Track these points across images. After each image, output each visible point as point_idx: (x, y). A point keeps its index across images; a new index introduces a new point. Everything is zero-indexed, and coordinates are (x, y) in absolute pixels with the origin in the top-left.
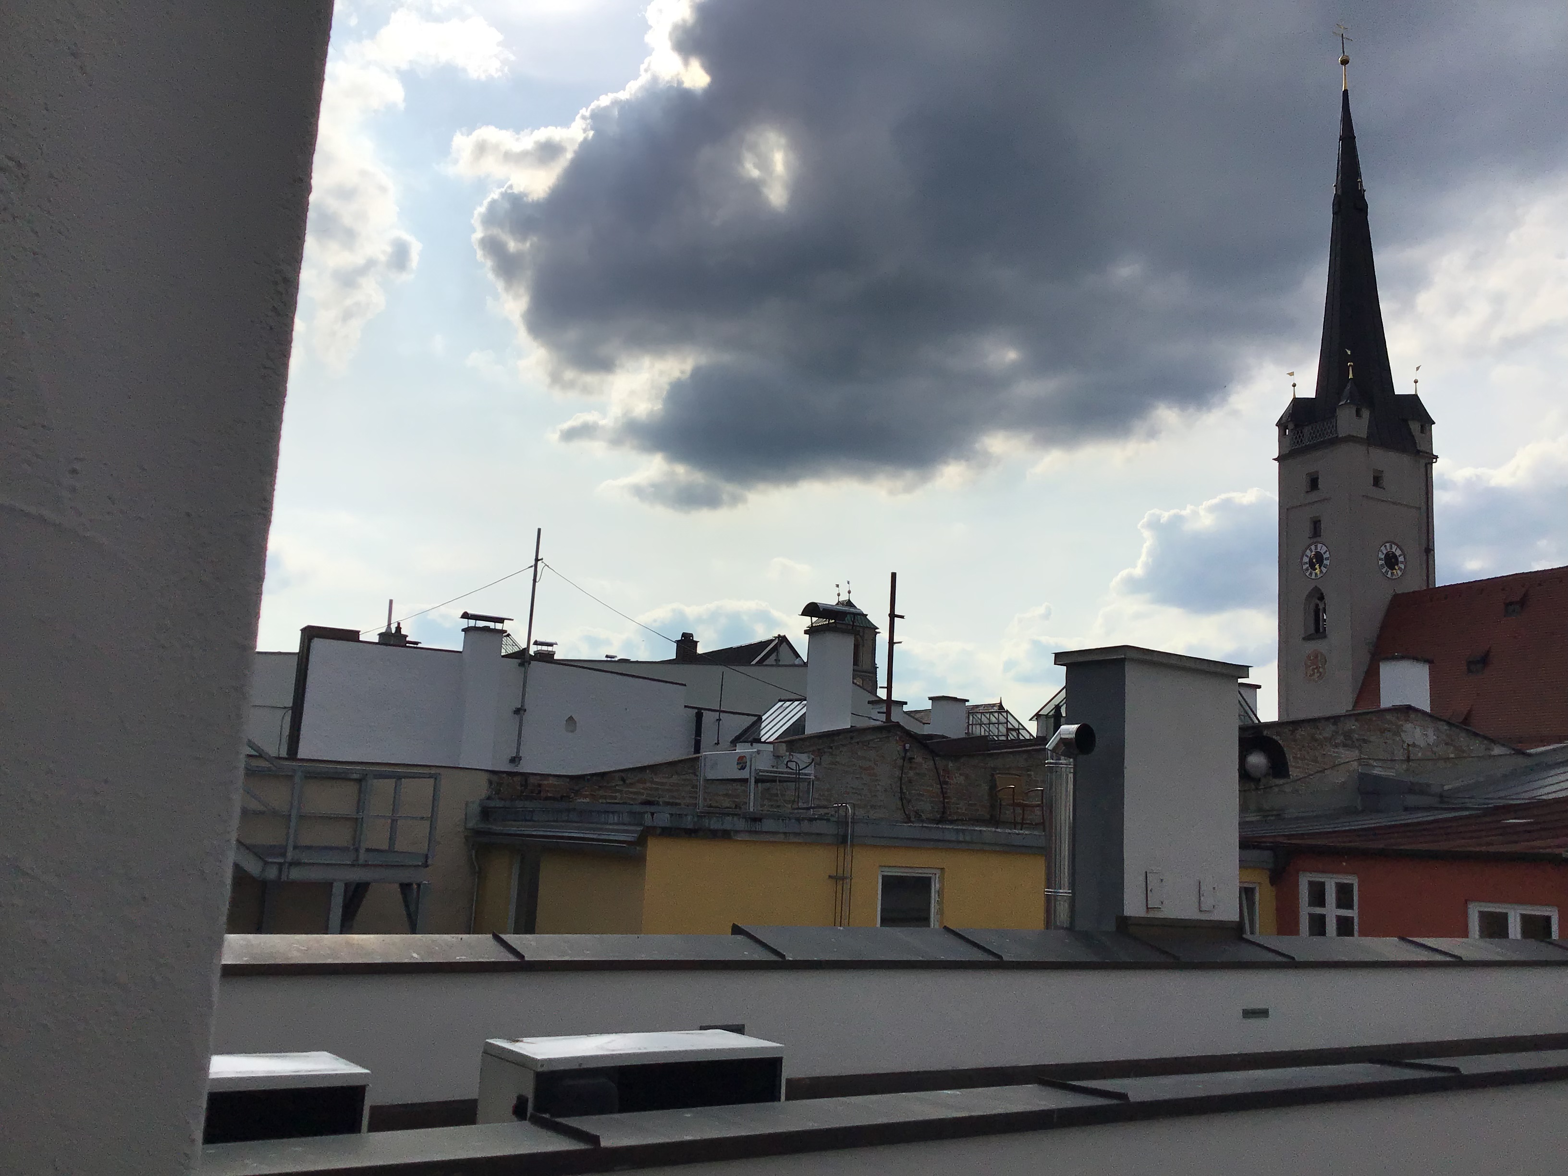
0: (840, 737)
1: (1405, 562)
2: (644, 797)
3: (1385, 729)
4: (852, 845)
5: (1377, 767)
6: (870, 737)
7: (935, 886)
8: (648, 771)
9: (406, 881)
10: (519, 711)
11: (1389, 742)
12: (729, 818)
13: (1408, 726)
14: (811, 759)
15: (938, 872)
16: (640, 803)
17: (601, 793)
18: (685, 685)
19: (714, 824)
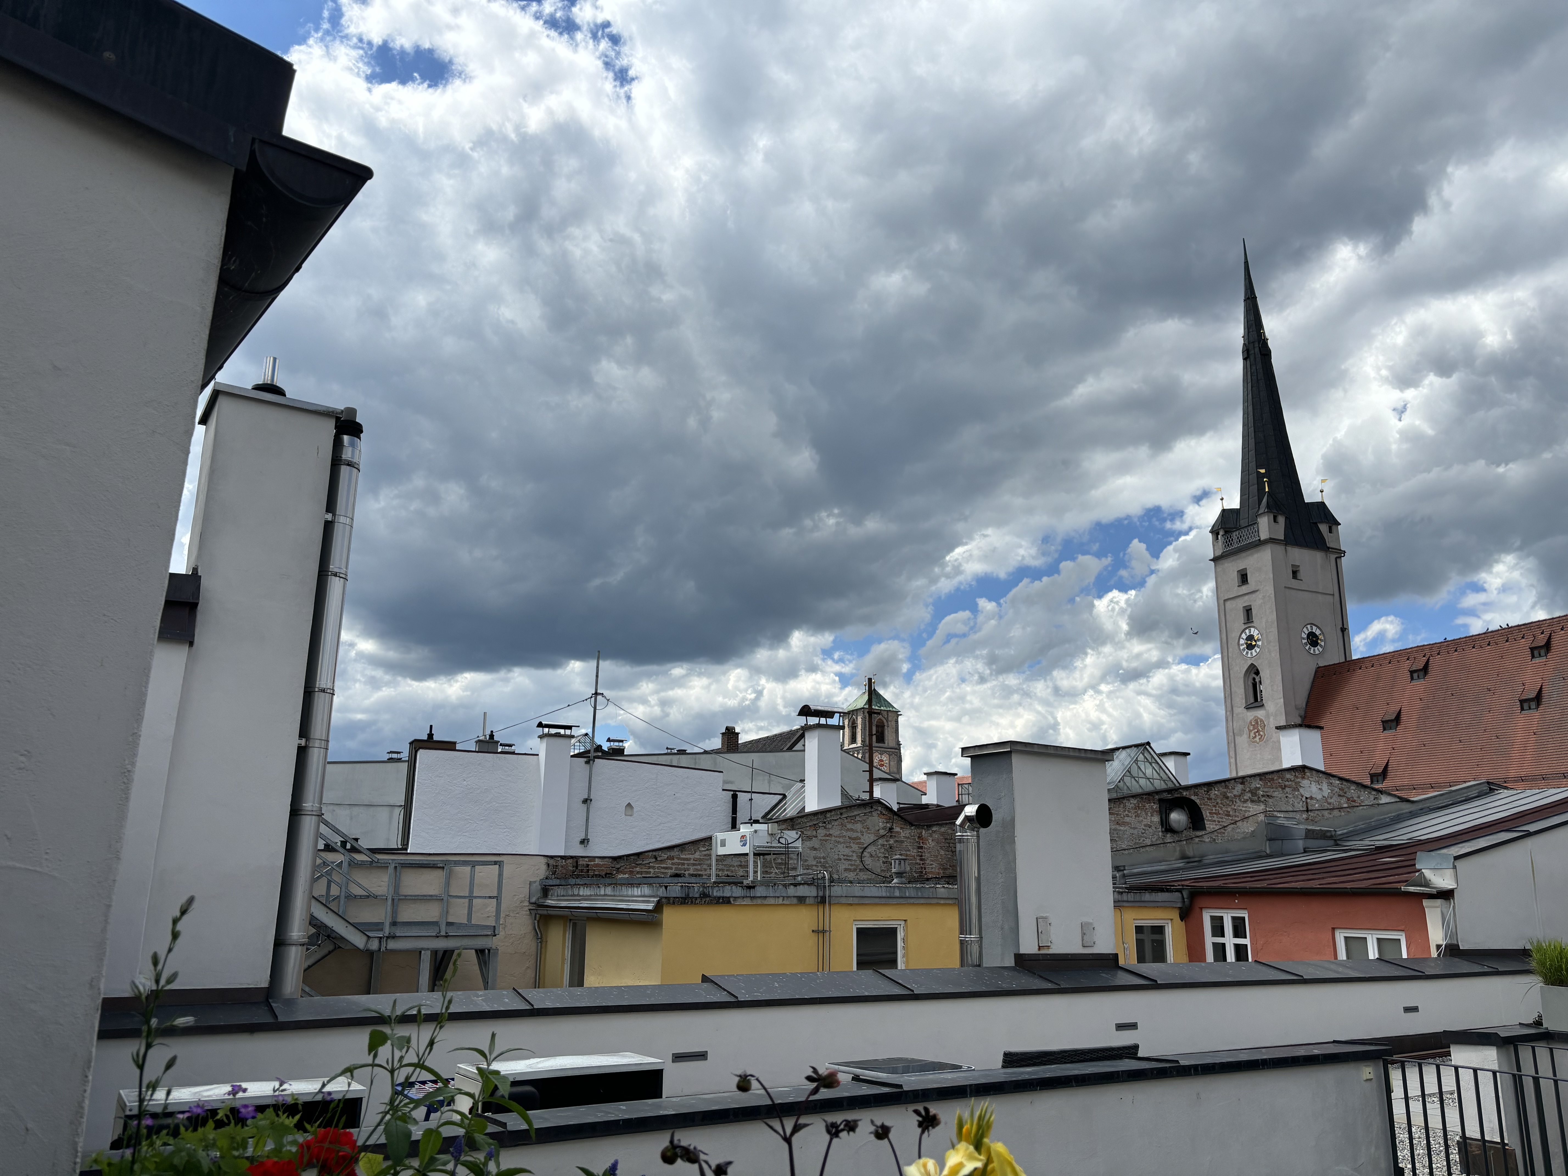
0: (833, 813)
1: (1325, 641)
2: (673, 871)
3: (1285, 786)
4: (830, 904)
5: (1281, 817)
6: (856, 813)
7: (900, 935)
8: (675, 849)
9: (479, 947)
10: (585, 801)
11: (1290, 796)
12: (728, 887)
13: (1305, 783)
14: (798, 836)
15: (903, 923)
16: (671, 876)
17: (638, 869)
18: (722, 772)
19: (716, 893)
